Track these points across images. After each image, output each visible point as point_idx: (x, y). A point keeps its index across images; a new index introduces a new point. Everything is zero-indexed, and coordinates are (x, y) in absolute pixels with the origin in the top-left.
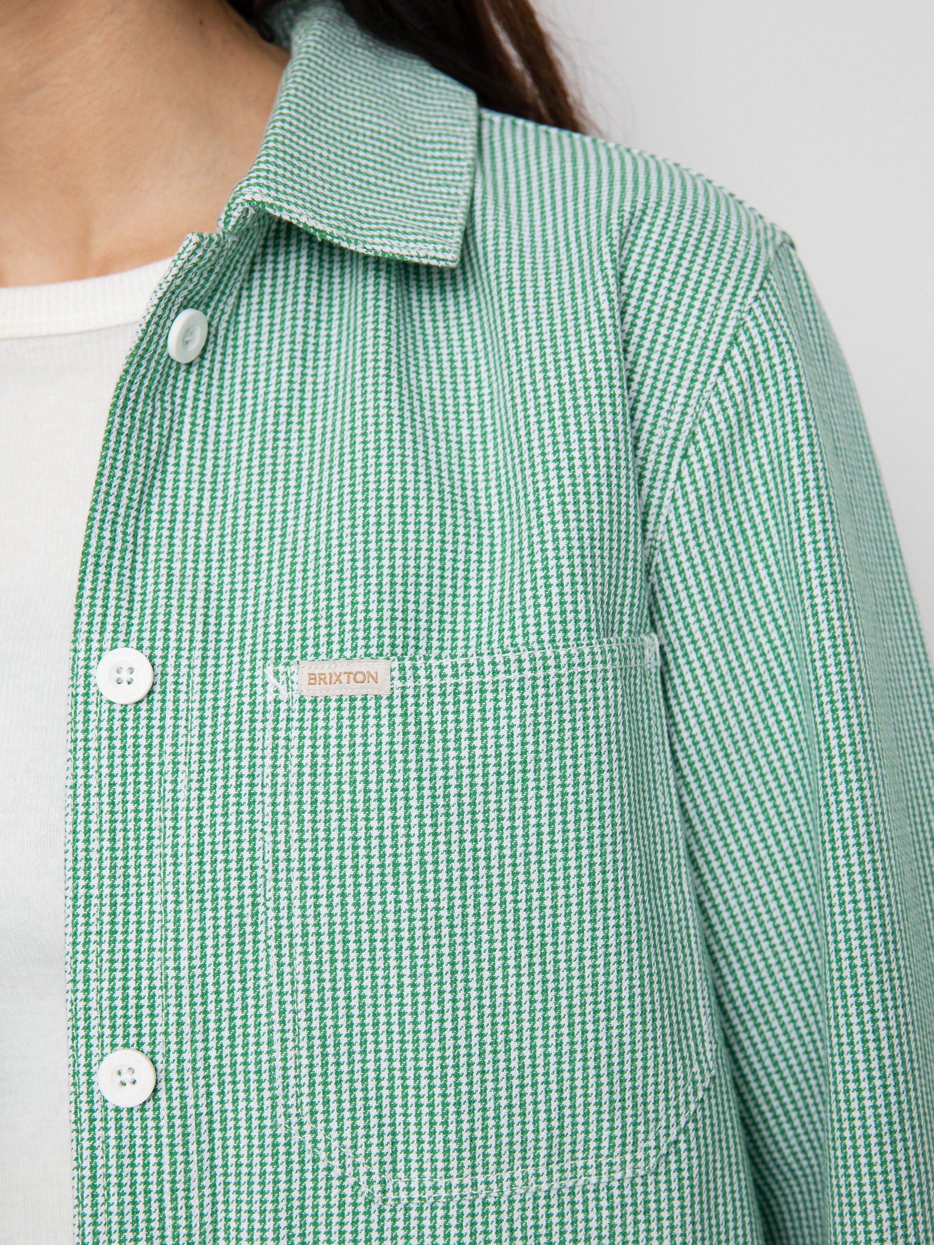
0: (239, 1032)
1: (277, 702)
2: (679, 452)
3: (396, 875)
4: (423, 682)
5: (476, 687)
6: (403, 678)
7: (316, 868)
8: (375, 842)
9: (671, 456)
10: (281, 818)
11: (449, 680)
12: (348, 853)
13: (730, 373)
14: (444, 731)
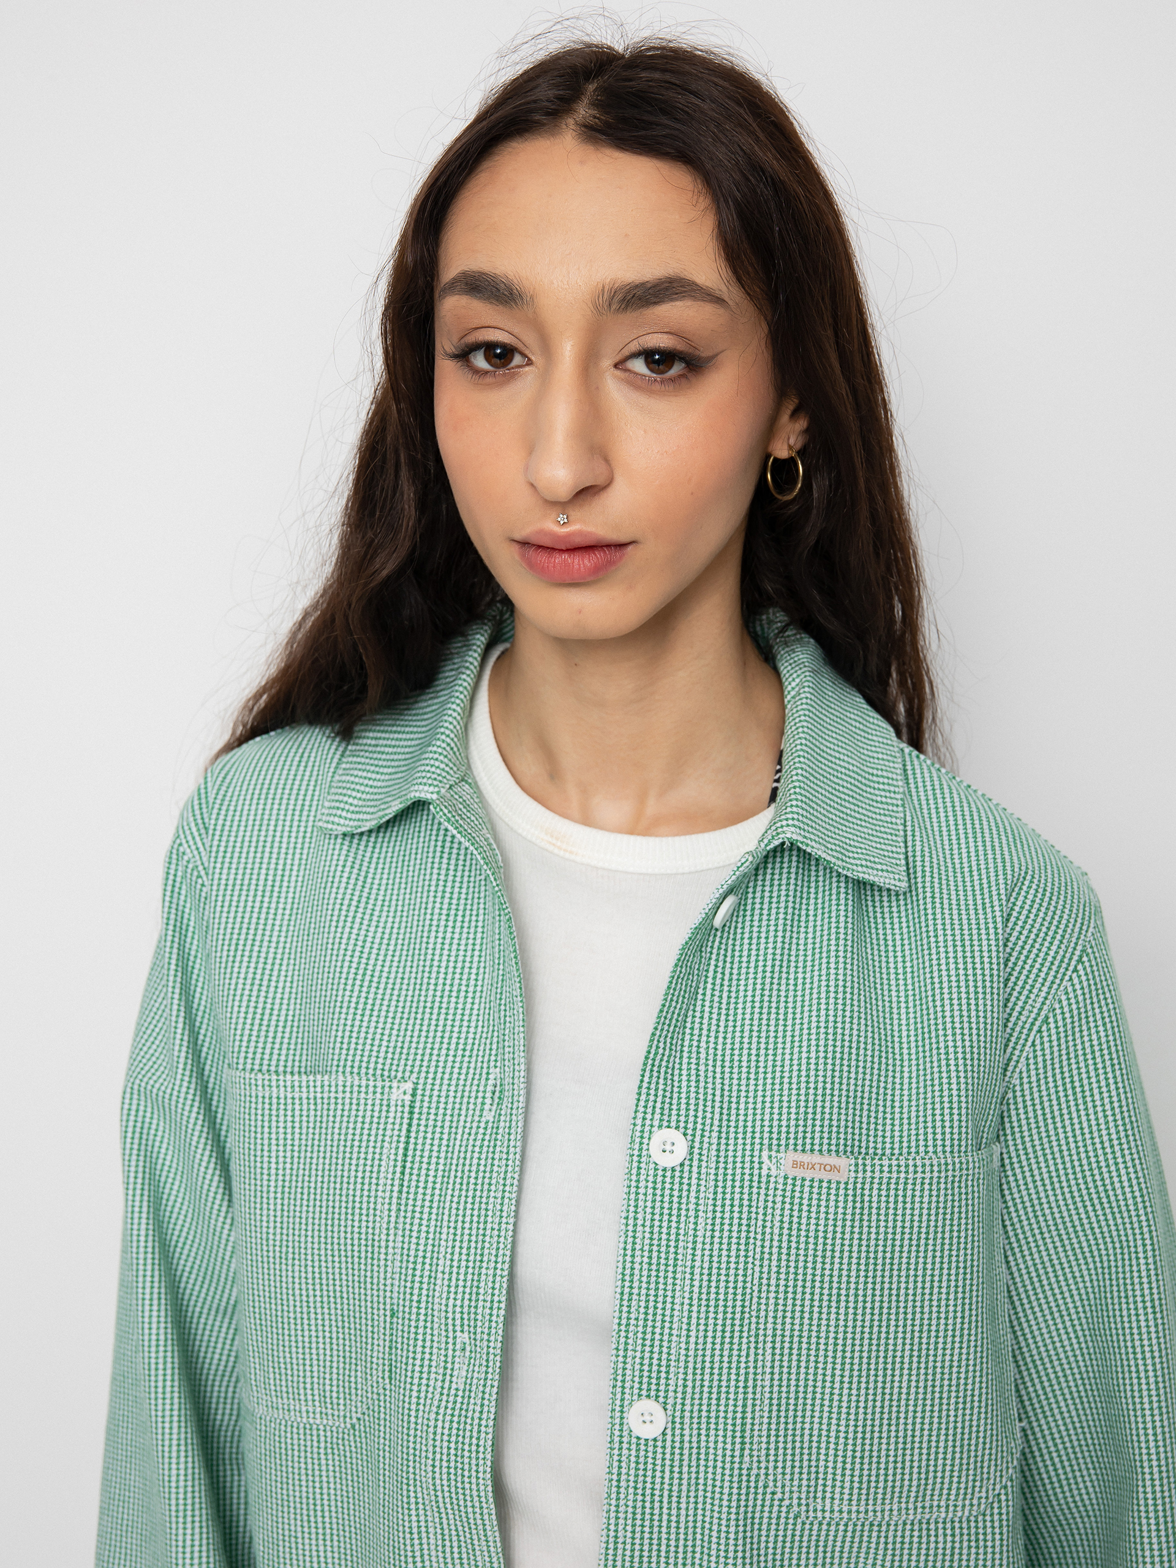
0: (723, 1396)
1: (769, 1176)
2: (1036, 1028)
3: (838, 1302)
4: (869, 1174)
5: (902, 1181)
6: (856, 1171)
7: (786, 1292)
8: (827, 1279)
9: (1030, 1030)
10: (766, 1256)
11: (886, 1175)
12: (808, 1284)
13: (1076, 981)
14: (878, 1208)
